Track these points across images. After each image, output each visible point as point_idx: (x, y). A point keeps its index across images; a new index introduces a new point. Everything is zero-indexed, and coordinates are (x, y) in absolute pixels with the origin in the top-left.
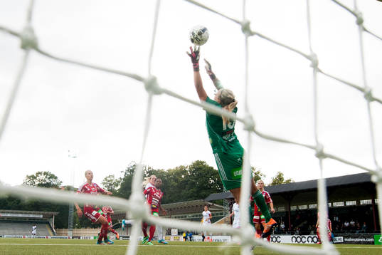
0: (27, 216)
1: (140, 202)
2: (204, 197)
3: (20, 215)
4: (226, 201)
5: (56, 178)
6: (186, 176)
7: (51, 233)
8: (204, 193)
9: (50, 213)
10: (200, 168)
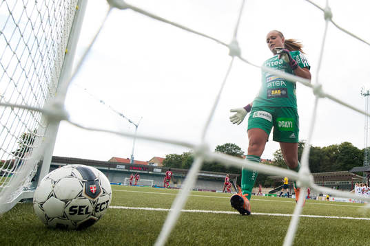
0: (216, 176)
1: (306, 174)
2: (349, 169)
3: (211, 175)
4: (365, 173)
5: (240, 149)
6: (337, 153)
7: (234, 190)
8: (349, 165)
9: (233, 175)
10: (347, 148)
